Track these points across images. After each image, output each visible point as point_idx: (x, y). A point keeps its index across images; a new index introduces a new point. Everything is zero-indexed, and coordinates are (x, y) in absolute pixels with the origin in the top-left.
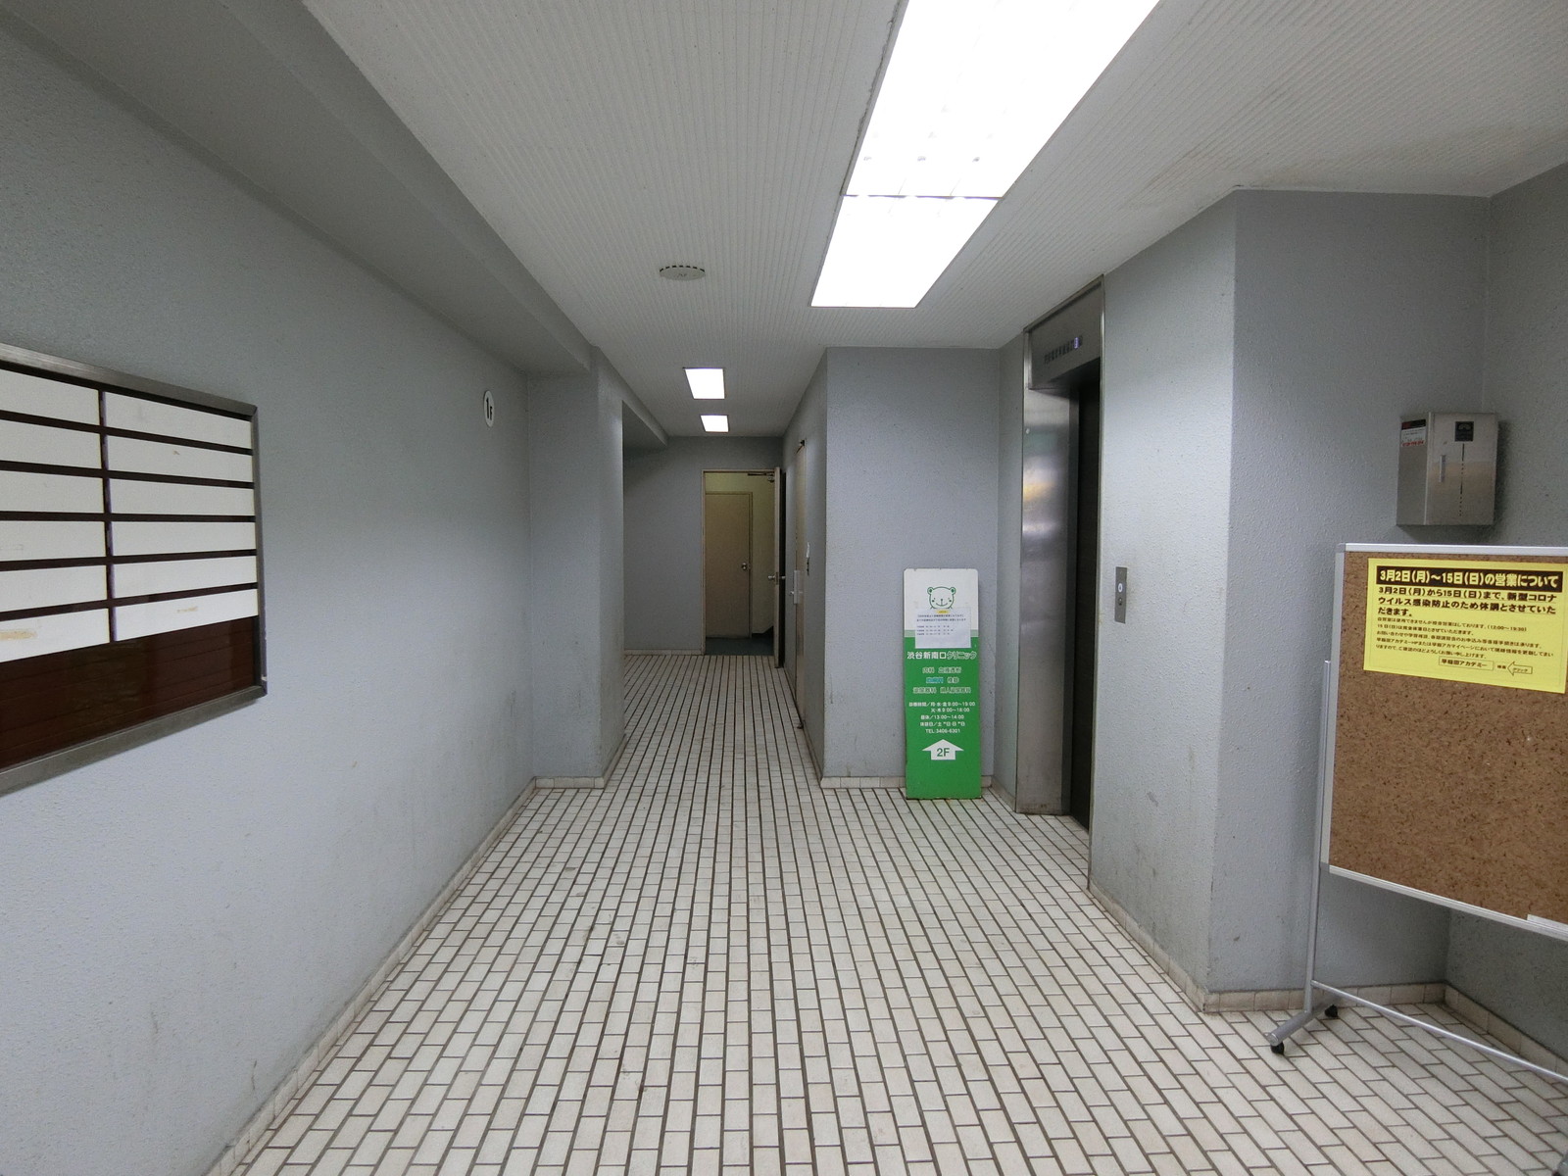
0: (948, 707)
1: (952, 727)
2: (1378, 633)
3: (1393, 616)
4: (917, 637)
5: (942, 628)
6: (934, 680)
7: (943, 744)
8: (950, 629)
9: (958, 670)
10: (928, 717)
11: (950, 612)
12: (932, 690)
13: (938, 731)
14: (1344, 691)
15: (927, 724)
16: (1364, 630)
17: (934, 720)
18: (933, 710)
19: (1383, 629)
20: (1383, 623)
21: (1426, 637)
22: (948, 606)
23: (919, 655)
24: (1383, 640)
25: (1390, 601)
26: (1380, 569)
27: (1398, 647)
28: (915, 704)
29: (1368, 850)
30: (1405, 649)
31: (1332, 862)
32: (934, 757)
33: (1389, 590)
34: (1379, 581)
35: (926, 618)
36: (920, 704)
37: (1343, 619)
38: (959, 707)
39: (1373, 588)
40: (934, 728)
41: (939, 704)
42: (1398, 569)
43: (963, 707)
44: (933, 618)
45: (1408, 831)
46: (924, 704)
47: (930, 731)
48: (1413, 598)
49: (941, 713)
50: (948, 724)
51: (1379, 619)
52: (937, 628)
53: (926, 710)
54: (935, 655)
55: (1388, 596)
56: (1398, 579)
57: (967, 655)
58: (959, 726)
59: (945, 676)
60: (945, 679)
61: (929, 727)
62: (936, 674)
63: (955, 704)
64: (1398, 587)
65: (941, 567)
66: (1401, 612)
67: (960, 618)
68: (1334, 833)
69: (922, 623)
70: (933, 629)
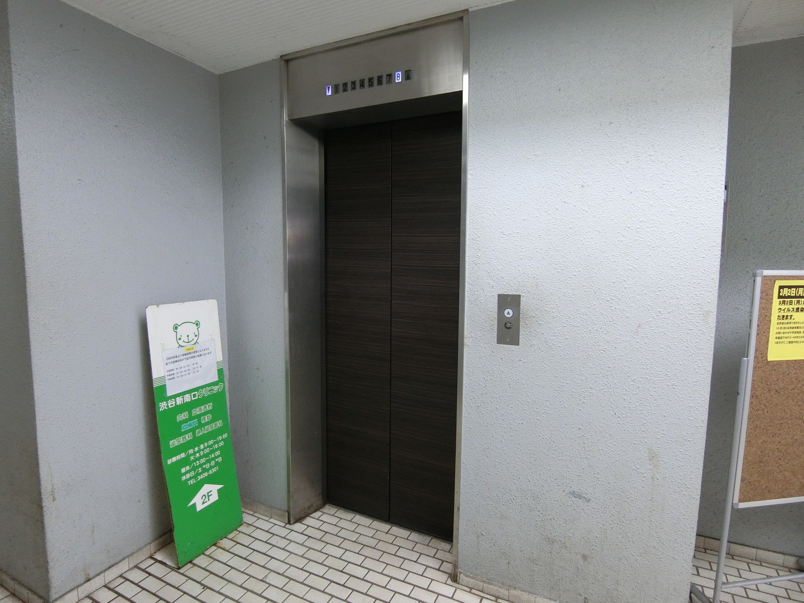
0: (205, 448)
1: (211, 467)
2: (777, 333)
3: (785, 321)
4: (168, 383)
5: (191, 367)
6: (189, 425)
7: (206, 488)
8: (198, 366)
9: (209, 407)
10: (188, 468)
11: (197, 347)
12: (188, 437)
13: (200, 478)
14: (755, 378)
15: (188, 476)
16: (769, 332)
17: (194, 469)
18: (192, 458)
19: (779, 330)
20: (779, 326)
21: (800, 332)
22: (194, 342)
23: (171, 404)
24: (779, 338)
25: (784, 310)
26: (781, 287)
27: (786, 342)
28: (174, 459)
29: (761, 484)
30: (790, 342)
31: (741, 501)
32: (200, 507)
33: (784, 302)
34: (780, 297)
35: (175, 359)
36: (178, 457)
37: (758, 326)
38: (214, 444)
39: (776, 301)
40: (195, 477)
41: (196, 449)
42: (790, 287)
43: (217, 442)
44: (182, 358)
45: (783, 463)
46: (183, 455)
47: (192, 482)
48: (795, 307)
49: (199, 459)
50: (207, 466)
51: (778, 324)
52: (187, 368)
53: (185, 462)
54: (187, 398)
55: (783, 307)
56: (789, 294)
57: (216, 388)
58: (217, 464)
59: (198, 417)
60: (199, 421)
61: (190, 478)
62: (191, 418)
63: (211, 442)
64: (789, 300)
65: (183, 301)
66: (789, 317)
67: (206, 352)
68: (743, 480)
69: (171, 366)
70: (183, 370)
